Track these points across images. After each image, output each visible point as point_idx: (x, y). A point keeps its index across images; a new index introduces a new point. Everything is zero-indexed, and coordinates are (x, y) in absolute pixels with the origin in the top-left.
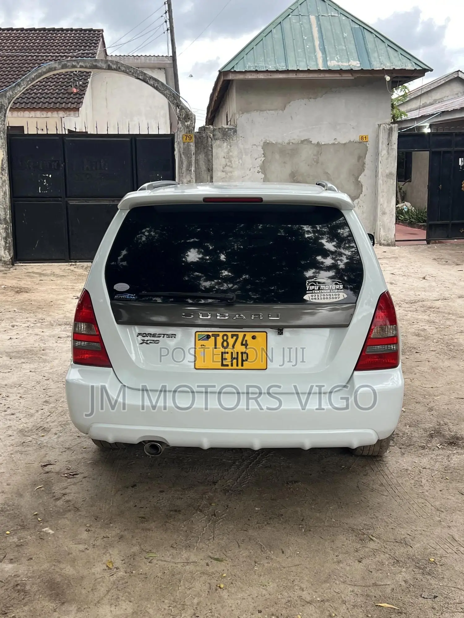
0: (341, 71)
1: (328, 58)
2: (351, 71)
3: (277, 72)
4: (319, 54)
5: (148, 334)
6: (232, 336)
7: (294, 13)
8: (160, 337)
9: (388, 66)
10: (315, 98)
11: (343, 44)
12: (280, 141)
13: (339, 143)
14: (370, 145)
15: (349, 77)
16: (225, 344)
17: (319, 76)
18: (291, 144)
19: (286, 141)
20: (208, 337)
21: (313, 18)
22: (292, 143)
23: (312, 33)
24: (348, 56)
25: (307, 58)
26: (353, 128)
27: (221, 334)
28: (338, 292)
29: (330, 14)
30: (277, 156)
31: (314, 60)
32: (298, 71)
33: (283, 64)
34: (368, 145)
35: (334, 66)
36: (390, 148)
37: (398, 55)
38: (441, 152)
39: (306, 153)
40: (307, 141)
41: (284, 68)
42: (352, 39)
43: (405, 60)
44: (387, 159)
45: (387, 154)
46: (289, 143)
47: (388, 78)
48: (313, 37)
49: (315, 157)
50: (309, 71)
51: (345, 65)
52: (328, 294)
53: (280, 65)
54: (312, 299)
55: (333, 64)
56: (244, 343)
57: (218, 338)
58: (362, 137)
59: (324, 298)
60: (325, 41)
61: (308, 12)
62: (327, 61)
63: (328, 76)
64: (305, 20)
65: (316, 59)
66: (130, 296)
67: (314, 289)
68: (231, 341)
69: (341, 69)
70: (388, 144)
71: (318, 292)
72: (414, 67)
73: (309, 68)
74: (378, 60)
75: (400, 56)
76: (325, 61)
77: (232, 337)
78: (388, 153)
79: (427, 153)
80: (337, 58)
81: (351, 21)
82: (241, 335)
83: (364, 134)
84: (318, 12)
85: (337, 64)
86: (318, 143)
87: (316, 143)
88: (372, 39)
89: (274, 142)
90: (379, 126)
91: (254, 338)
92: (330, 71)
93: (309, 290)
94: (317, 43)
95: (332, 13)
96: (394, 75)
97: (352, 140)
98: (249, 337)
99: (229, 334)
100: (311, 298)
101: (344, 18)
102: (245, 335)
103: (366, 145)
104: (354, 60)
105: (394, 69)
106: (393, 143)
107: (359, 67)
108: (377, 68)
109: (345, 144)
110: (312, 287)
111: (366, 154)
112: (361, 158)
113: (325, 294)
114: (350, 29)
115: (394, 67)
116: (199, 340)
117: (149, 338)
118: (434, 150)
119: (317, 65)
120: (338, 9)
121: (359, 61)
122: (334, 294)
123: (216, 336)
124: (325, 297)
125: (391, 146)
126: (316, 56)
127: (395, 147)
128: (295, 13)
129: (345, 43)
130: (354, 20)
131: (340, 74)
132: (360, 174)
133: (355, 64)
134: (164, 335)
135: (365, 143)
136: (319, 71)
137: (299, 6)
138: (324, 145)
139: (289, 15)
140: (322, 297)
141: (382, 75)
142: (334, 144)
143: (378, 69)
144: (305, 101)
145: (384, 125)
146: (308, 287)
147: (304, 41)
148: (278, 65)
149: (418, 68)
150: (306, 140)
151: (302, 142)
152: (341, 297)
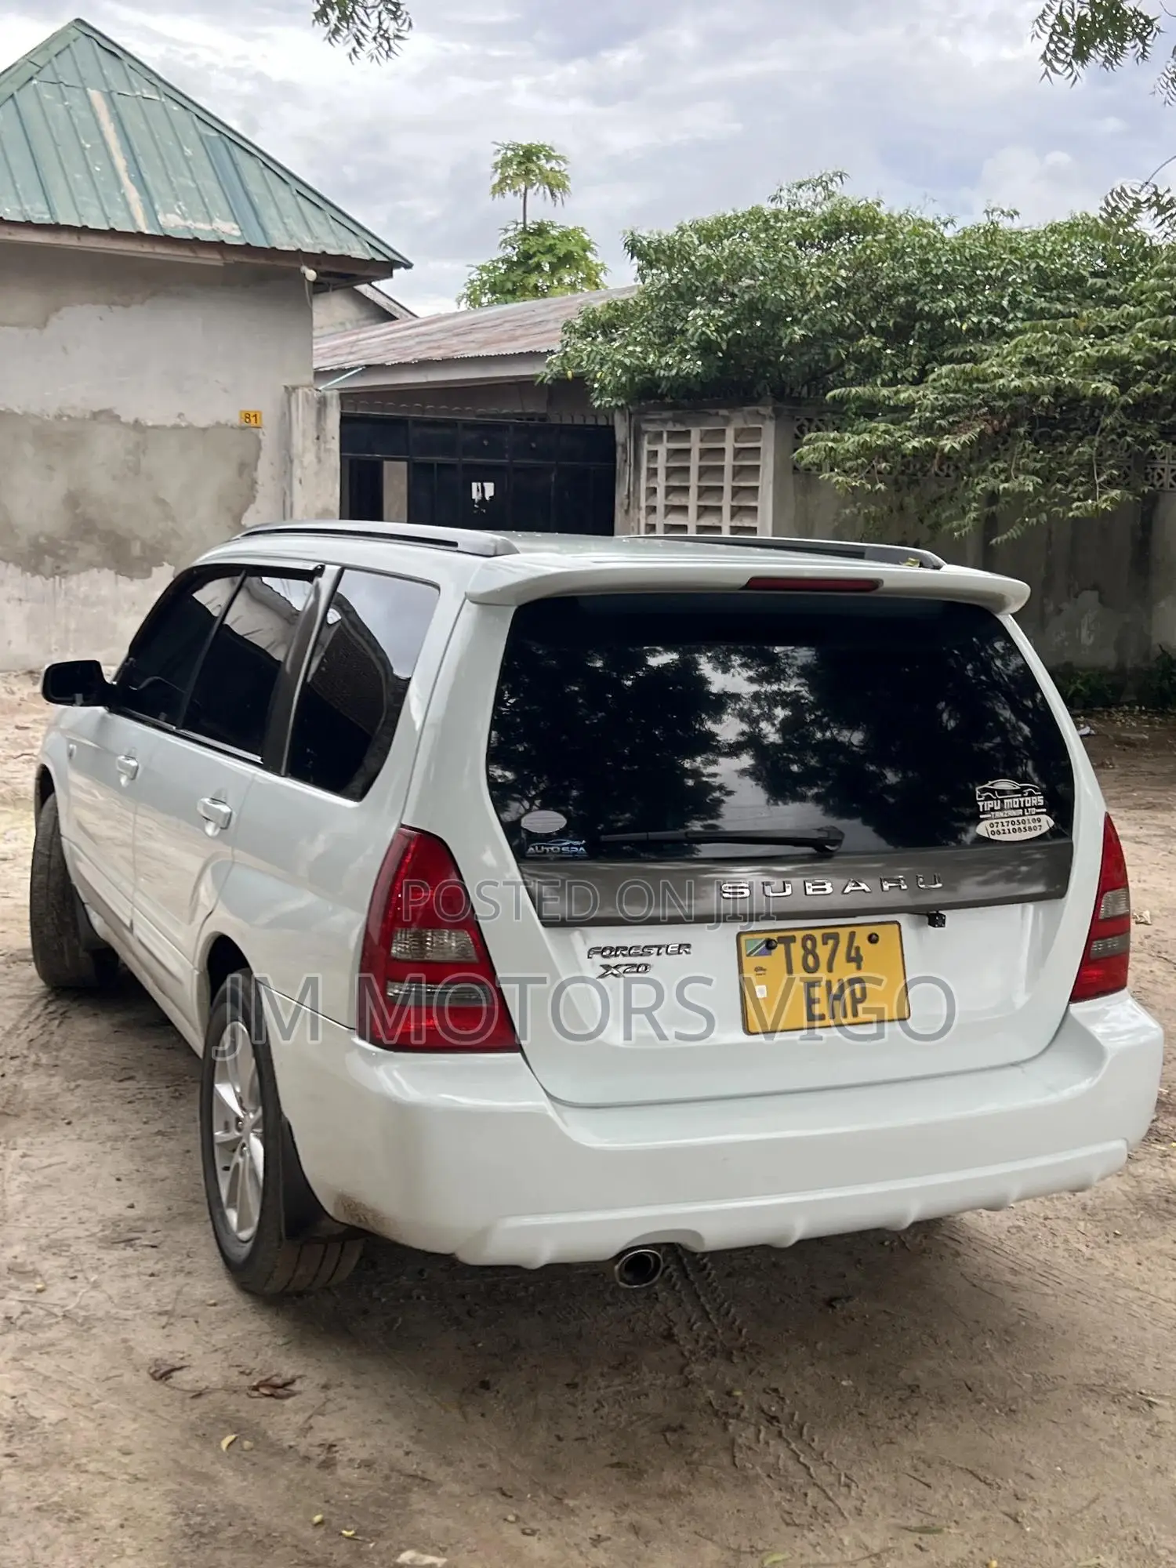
0: (195, 244)
1: (157, 207)
2: (220, 246)
3: (28, 225)
4: (133, 195)
5: (618, 948)
6: (826, 939)
7: (41, 77)
8: (650, 954)
9: (309, 245)
10: (126, 306)
11: (188, 174)
12: (35, 409)
13: (189, 427)
14: (268, 436)
15: (213, 259)
16: (811, 960)
17: (140, 249)
18: (65, 419)
19: (53, 411)
20: (770, 945)
21: (95, 95)
22: (69, 417)
23: (101, 133)
24: (206, 206)
25: (103, 198)
26: (226, 391)
27: (799, 935)
28: (1037, 813)
29: (138, 93)
30: (28, 449)
31: (123, 206)
32: (84, 230)
33: (41, 206)
34: (261, 436)
35: (176, 227)
36: (323, 446)
37: (326, 219)
38: (432, 465)
39: (107, 445)
40: (106, 416)
41: (46, 219)
42: (206, 163)
43: (344, 233)
44: (317, 474)
45: (315, 460)
46: (59, 417)
47: (311, 274)
48: (105, 143)
49: (130, 458)
50: (112, 233)
51: (203, 230)
52: (1020, 819)
53: (32, 209)
54: (993, 833)
55: (173, 222)
56: (853, 954)
57: (792, 945)
58: (247, 416)
59: (1014, 831)
60: (140, 159)
61: (82, 80)
62: (156, 214)
63: (162, 251)
64: (75, 99)
65: (127, 205)
66: (570, 846)
67: (992, 810)
68: (823, 952)
69: (196, 239)
70: (318, 438)
71: (1001, 814)
72: (369, 254)
73: (113, 225)
74: (281, 226)
75: (332, 222)
76: (151, 213)
77: (825, 943)
78: (319, 460)
79: (403, 465)
80: (179, 207)
81: (195, 118)
82: (844, 934)
83: (251, 408)
84: (107, 84)
85: (182, 222)
86: (136, 421)
87: (131, 420)
88: (257, 172)
89: (17, 410)
90: (290, 391)
91: (873, 939)
92: (167, 240)
93: (984, 812)
94: (120, 162)
95: (145, 91)
96: (325, 268)
97: (223, 422)
98: (861, 940)
99: (818, 934)
100: (990, 829)
101: (176, 108)
102: (852, 935)
103: (257, 436)
104: (224, 220)
105: (324, 253)
106: (329, 437)
107: (238, 238)
108: (282, 245)
109: (205, 430)
110: (989, 804)
111: (258, 457)
112: (246, 468)
113: (1015, 819)
114: (196, 138)
115: (324, 248)
116: (749, 955)
117: (620, 960)
118: (420, 459)
119: (133, 220)
120: (155, 81)
121: (237, 223)
122: (1031, 818)
123: (788, 941)
124: (1016, 827)
125: (325, 442)
126: (123, 196)
127: (335, 445)
128: (47, 73)
129: (191, 172)
130: (205, 118)
131: (194, 252)
132: (245, 509)
133: (229, 231)
134: (660, 947)
135: (254, 430)
136: (140, 236)
137: (54, 59)
138: (154, 427)
139: (31, 79)
140: (1011, 827)
141: (294, 265)
142: (176, 427)
143: (285, 248)
144: (100, 309)
145: (306, 390)
146: (980, 804)
147: (87, 153)
148: (27, 207)
149: (380, 258)
150: (101, 412)
151: (95, 415)
152: (1045, 829)
